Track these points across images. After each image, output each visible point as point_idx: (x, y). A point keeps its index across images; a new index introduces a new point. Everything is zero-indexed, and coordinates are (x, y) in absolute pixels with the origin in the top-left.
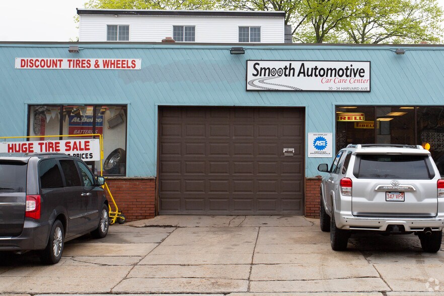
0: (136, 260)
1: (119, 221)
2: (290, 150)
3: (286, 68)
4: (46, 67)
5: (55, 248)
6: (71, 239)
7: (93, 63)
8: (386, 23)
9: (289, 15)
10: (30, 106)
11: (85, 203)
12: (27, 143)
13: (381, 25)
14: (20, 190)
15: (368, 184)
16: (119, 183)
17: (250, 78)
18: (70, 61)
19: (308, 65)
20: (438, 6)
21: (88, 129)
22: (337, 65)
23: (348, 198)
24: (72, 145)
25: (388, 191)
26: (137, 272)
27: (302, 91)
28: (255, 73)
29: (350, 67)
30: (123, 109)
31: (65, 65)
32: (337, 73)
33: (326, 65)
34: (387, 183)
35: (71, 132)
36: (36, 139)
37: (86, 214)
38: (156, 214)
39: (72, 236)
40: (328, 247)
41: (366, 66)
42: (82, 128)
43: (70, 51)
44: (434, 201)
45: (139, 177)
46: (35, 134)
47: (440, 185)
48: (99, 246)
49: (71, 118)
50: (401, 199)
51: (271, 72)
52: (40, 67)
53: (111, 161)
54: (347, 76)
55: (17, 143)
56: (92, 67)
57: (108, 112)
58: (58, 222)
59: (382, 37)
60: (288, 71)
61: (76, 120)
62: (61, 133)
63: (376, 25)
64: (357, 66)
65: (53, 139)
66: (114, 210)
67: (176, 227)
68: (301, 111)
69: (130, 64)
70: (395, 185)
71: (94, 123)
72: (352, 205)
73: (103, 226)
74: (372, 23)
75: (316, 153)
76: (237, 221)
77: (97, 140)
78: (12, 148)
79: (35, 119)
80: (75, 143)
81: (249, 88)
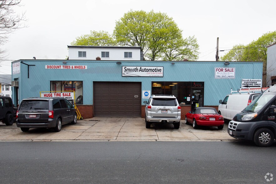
0: (84, 131)
1: (81, 119)
2: (137, 96)
3: (135, 69)
4: (55, 68)
5: (59, 127)
6: (64, 124)
7: (71, 67)
8: (179, 50)
9: (143, 47)
10: (51, 81)
11: (68, 113)
12: (50, 93)
13: (177, 51)
14: (47, 109)
15: (156, 108)
16: (81, 107)
17: (123, 72)
18: (63, 66)
19: (143, 68)
20: (197, 44)
21: (71, 89)
22: (152, 68)
23: (150, 112)
24: (65, 94)
25: (162, 110)
26: (84, 134)
27: (140, 77)
28: (125, 70)
29: (156, 69)
30: (81, 82)
31: (62, 67)
32: (152, 70)
33: (148, 68)
34: (162, 107)
35: (65, 90)
36: (53, 92)
37: (69, 117)
38: (93, 117)
39: (64, 123)
40: (145, 127)
41: (162, 68)
42: (69, 89)
43: (63, 63)
44: (177, 113)
45: (87, 105)
46: (53, 90)
47: (179, 108)
48: (74, 127)
49: (65, 85)
50: (166, 112)
51: (130, 70)
52: (53, 68)
53: (78, 100)
54: (156, 72)
55: (47, 94)
56: (71, 68)
57: (77, 83)
58: (59, 119)
59: (177, 55)
60: (136, 70)
61: (66, 86)
62: (61, 91)
63: (175, 50)
64: (159, 68)
65: (59, 92)
66: (79, 115)
67: (99, 121)
68: (140, 83)
69: (83, 67)
70: (165, 108)
71: (72, 87)
72: (151, 114)
73: (75, 120)
74: (174, 50)
75: (145, 97)
76: (119, 119)
77: (73, 93)
78: (45, 95)
79: (53, 86)
80: (66, 94)
81: (123, 75)
